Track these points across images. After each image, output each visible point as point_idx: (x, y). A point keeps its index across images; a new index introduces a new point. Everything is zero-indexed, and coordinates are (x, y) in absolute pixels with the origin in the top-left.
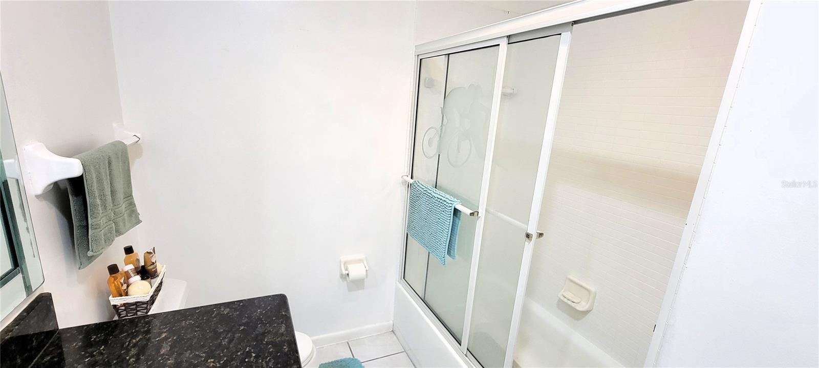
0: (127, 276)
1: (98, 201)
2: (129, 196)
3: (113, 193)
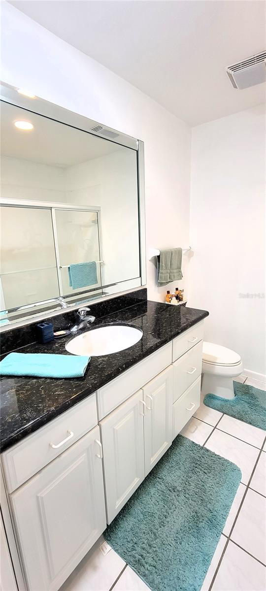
0: (172, 297)
1: (164, 265)
2: (181, 267)
3: (171, 264)
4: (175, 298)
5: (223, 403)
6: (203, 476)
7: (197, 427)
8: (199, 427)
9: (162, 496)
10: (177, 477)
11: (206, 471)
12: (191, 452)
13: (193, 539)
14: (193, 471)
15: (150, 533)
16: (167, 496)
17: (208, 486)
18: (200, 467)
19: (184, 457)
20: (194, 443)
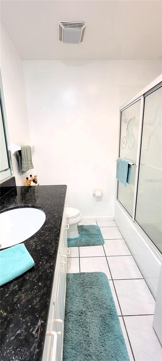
0: (30, 181)
1: (24, 158)
2: (31, 160)
3: (27, 157)
4: (33, 182)
5: (75, 241)
6: (91, 291)
7: (70, 263)
8: (71, 262)
9: (78, 324)
10: (78, 303)
11: (90, 286)
12: (76, 281)
13: (109, 334)
14: (85, 292)
15: (86, 357)
16: (80, 320)
17: (97, 294)
18: (87, 286)
19: (74, 287)
20: (74, 274)
